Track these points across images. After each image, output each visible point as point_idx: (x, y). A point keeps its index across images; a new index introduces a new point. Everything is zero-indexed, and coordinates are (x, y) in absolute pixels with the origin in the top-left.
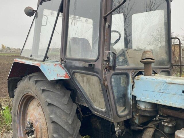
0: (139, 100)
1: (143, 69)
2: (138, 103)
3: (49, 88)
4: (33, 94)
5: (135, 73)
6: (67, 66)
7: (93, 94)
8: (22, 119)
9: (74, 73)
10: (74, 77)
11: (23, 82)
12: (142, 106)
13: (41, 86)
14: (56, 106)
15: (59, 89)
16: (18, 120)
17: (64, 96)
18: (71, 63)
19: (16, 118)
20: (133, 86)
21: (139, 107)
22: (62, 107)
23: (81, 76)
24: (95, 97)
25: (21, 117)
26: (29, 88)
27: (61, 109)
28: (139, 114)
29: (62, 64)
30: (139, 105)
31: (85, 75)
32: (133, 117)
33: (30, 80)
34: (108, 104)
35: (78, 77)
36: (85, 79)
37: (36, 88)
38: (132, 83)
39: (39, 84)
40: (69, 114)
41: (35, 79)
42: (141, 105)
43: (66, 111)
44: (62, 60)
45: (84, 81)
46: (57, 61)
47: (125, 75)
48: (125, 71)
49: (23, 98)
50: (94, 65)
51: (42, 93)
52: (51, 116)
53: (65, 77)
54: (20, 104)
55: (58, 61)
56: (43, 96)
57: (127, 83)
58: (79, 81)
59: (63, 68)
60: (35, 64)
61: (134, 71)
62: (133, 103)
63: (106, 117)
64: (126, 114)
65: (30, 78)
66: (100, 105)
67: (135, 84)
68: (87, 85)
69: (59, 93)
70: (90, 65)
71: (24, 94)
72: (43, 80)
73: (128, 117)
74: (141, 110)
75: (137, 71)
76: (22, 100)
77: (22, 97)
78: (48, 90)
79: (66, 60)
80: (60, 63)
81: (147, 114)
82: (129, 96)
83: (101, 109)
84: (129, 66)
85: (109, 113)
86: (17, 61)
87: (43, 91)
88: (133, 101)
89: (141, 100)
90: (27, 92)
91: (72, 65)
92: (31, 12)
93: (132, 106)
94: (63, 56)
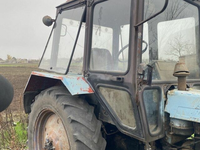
0: (173, 117)
1: (176, 83)
2: (171, 120)
3: (72, 103)
4: (53, 110)
5: (167, 87)
6: (91, 79)
7: (121, 111)
8: (39, 137)
9: (98, 87)
10: (99, 91)
11: (42, 96)
12: (177, 125)
13: (63, 101)
14: (80, 123)
15: (81, 104)
16: (35, 137)
17: (88, 112)
18: (96, 76)
19: (33, 136)
20: (165, 102)
21: (173, 125)
22: (87, 125)
23: (107, 91)
24: (123, 114)
25: (38, 134)
26: (48, 103)
27: (86, 127)
28: (173, 133)
29: (85, 78)
30: (172, 123)
31: (112, 89)
32: (165, 136)
33: (49, 94)
34: (140, 121)
35: (104, 92)
36: (112, 93)
37: (57, 103)
38: (165, 99)
39: (61, 98)
40: (94, 132)
41: (56, 94)
42: (175, 123)
43: (91, 129)
44: (85, 73)
45: (110, 96)
46: (78, 74)
47: (157, 89)
48: (157, 85)
49: (41, 114)
50: (123, 78)
51: (64, 108)
52: (75, 134)
53: (89, 91)
54: (37, 121)
55: (80, 74)
56: (65, 112)
57: (159, 99)
58: (104, 95)
59: (86, 82)
60: (57, 77)
61: (166, 85)
62: (166, 120)
63: (136, 136)
64: (159, 133)
65: (50, 92)
66: (129, 123)
67: (168, 100)
68: (114, 100)
69: (82, 108)
70: (119, 79)
71: (42, 110)
72: (64, 94)
73: (161, 136)
74: (175, 129)
75: (169, 85)
76: (40, 115)
77: (39, 112)
78: (71, 105)
79: (90, 73)
80: (82, 76)
81: (182, 133)
82: (162, 113)
83: (130, 128)
84: (160, 79)
85: (139, 131)
86: (36, 73)
87: (66, 106)
88: (166, 118)
89: (175, 118)
90: (46, 108)
91: (97, 78)
92: (50, 21)
93: (164, 123)
94: (86, 69)
